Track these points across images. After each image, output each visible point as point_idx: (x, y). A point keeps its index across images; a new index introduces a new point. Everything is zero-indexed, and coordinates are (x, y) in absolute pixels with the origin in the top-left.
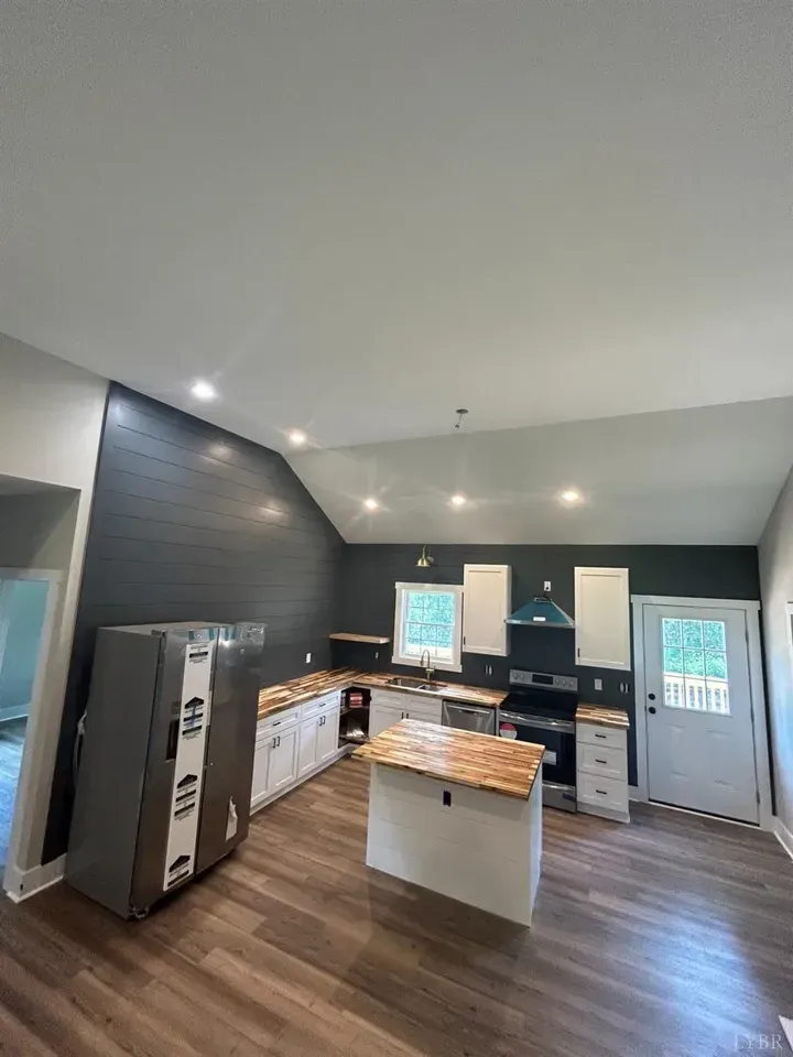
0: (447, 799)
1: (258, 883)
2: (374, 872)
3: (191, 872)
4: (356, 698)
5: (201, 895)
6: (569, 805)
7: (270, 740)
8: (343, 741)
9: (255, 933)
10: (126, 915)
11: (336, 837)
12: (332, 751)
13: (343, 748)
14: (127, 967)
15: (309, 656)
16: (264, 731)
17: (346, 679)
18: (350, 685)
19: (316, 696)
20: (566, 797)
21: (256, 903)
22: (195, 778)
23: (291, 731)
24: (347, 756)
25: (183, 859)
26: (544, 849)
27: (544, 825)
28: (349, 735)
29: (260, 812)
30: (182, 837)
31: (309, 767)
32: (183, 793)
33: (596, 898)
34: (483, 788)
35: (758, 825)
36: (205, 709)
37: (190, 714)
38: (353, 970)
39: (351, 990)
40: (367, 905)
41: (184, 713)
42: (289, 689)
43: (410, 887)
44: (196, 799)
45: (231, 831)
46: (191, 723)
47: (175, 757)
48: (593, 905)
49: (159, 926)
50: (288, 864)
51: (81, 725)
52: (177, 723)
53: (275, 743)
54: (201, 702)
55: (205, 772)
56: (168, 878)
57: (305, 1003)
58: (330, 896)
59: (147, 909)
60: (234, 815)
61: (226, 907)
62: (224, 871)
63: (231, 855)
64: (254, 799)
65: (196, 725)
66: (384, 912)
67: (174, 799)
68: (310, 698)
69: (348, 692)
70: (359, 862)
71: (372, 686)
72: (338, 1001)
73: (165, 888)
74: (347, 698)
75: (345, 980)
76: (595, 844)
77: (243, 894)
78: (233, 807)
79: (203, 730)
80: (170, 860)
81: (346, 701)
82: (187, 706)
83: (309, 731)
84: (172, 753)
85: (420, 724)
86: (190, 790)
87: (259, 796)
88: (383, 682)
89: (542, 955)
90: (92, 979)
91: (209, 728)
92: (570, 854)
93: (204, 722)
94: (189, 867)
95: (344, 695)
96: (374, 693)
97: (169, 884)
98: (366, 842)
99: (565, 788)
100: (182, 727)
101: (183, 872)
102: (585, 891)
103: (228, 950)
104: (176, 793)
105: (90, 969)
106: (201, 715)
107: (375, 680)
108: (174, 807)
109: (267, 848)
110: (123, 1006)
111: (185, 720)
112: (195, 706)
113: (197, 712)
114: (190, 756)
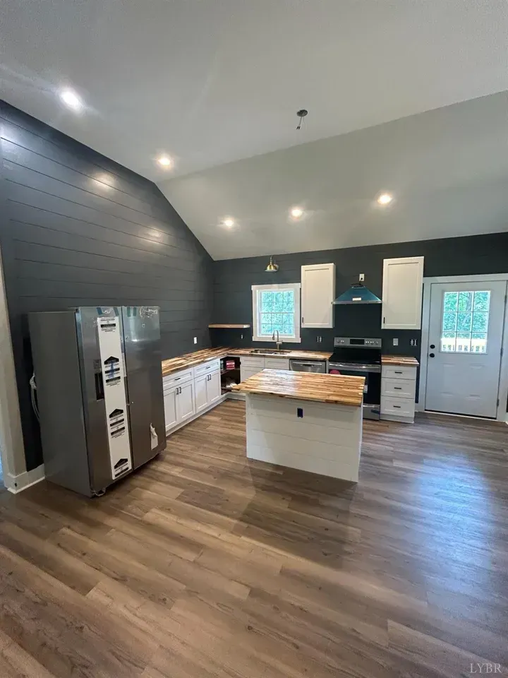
0: (300, 413)
1: (176, 471)
2: (252, 461)
3: (130, 468)
4: (231, 364)
5: (139, 481)
6: (375, 416)
7: (174, 389)
8: (224, 390)
9: (177, 498)
10: (90, 495)
11: (226, 444)
12: (217, 397)
13: (224, 395)
14: (94, 524)
15: (195, 339)
16: (168, 384)
17: (223, 353)
18: (226, 356)
19: (203, 362)
20: (374, 411)
21: (176, 483)
22: (122, 411)
23: (189, 383)
24: (228, 400)
25: (123, 461)
26: (363, 441)
27: (363, 429)
28: (228, 387)
29: (174, 434)
30: (119, 448)
31: (203, 406)
32: (114, 421)
33: (396, 464)
34: (328, 402)
35: (495, 419)
36: (121, 365)
37: (109, 369)
38: (246, 513)
39: (245, 525)
40: (250, 479)
41: (104, 368)
42: (184, 359)
43: (277, 467)
44: (125, 424)
45: (154, 443)
46: (112, 375)
47: (104, 398)
48: (395, 468)
49: (113, 499)
50: (195, 460)
51: (32, 382)
52: (101, 375)
53: (178, 391)
54: (117, 360)
55: (128, 408)
56: (114, 472)
57: (216, 535)
58: (226, 476)
59: (104, 491)
60: (155, 434)
61: (158, 486)
62: (153, 467)
63: (157, 458)
64: (168, 427)
65: (116, 376)
66: (262, 481)
67: (109, 425)
68: (199, 363)
69: (225, 360)
70: (243, 455)
71: (241, 354)
72: (237, 531)
73: (114, 478)
74: (225, 364)
75: (241, 520)
76: (394, 436)
77: (167, 478)
78: (153, 429)
79: (122, 381)
80: (113, 462)
81: (224, 366)
82: (106, 363)
83: (201, 384)
84: (101, 395)
85: (277, 371)
86: (120, 419)
87: (170, 424)
88: (248, 352)
89: (367, 496)
90: (70, 532)
91: (126, 380)
92: (379, 442)
93: (122, 374)
94: (129, 465)
95: (222, 362)
96: (242, 359)
97: (116, 476)
98: (245, 445)
99: (373, 406)
100: (105, 377)
101: (124, 468)
102: (392, 461)
103: (161, 509)
104: (109, 421)
105: (69, 527)
106: (118, 369)
107: (242, 352)
108: (110, 430)
109: (180, 453)
110: (93, 545)
111: (106, 372)
112: (112, 362)
113: (115, 367)
114: (115, 396)
